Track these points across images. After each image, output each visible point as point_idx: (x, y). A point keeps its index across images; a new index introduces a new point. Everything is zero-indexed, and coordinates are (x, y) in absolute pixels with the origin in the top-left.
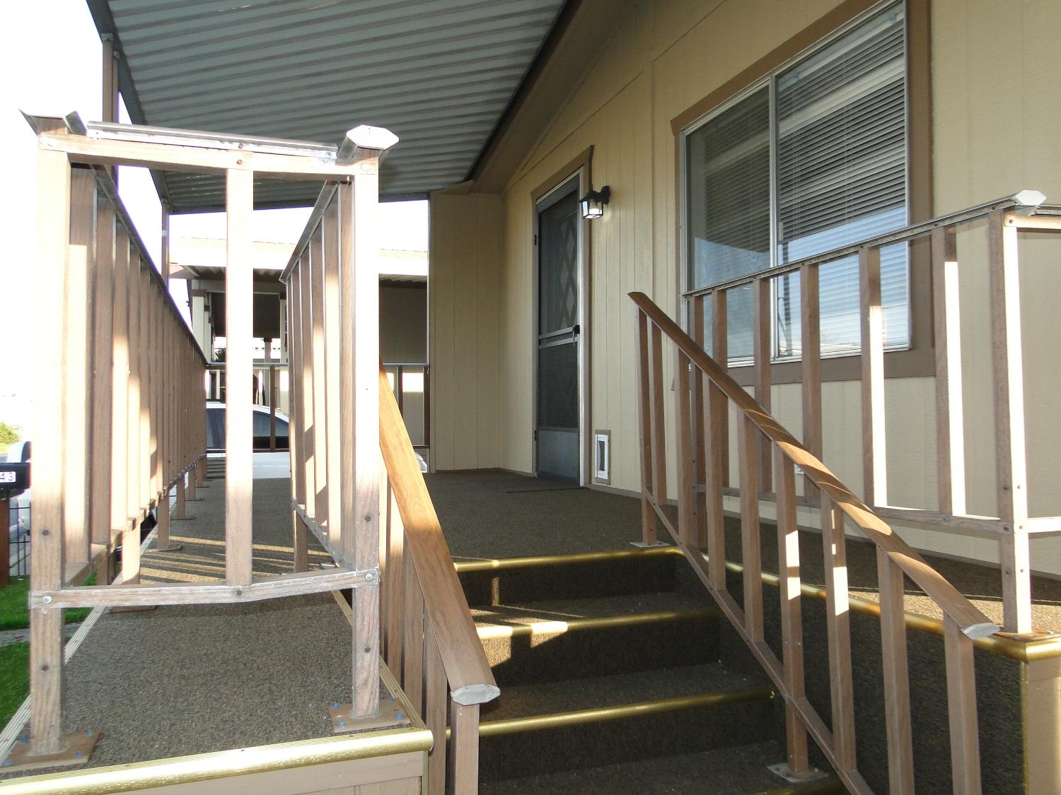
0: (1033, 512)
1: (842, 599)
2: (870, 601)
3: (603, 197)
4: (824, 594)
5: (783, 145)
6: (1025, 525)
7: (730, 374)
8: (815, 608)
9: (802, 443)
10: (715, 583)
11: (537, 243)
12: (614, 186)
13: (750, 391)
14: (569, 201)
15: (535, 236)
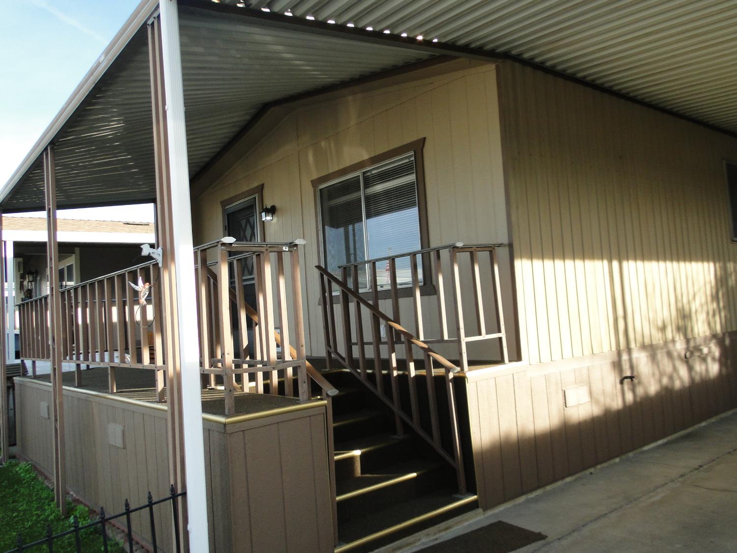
0: (466, 336)
1: (413, 373)
2: (423, 372)
3: (272, 211)
4: (407, 373)
5: (367, 198)
6: (464, 340)
7: (360, 295)
8: (403, 378)
9: (393, 320)
10: (362, 378)
11: (227, 229)
12: (278, 205)
13: (371, 302)
14: (250, 209)
15: (226, 226)
